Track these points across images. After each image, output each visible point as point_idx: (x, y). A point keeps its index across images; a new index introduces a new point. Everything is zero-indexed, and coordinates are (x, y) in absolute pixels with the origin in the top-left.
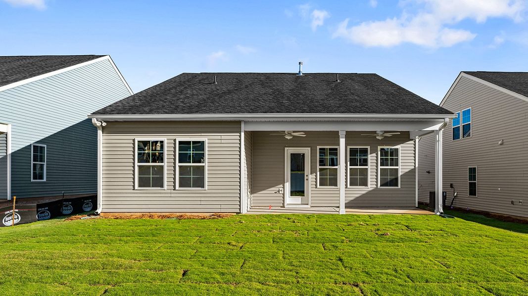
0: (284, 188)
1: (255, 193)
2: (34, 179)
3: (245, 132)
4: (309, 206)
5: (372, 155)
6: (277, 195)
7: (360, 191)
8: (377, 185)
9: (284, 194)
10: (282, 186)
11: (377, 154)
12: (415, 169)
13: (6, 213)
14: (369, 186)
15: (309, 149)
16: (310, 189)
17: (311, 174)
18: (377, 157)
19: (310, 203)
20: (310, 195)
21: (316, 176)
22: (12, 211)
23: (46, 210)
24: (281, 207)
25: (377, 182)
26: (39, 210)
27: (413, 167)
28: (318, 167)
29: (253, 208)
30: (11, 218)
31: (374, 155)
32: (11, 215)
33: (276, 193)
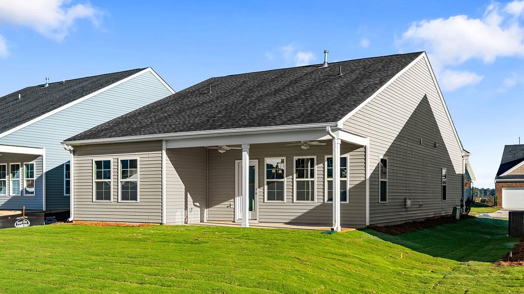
0: (234, 202)
1: (210, 207)
2: (66, 193)
3: (167, 150)
4: (257, 222)
5: (319, 166)
6: (228, 209)
7: (306, 206)
8: (324, 200)
9: (234, 208)
10: (233, 200)
11: (324, 165)
12: (365, 181)
13: (18, 218)
14: (316, 200)
15: (257, 160)
16: (258, 204)
17: (259, 187)
18: (324, 168)
19: (258, 219)
20: (258, 210)
21: (264, 189)
22: (23, 217)
23: (54, 218)
24: (233, 222)
25: (324, 196)
26: (46, 218)
27: (364, 179)
28: (266, 180)
29: (209, 222)
30: (21, 222)
31: (321, 165)
32: (22, 220)
33: (228, 207)
